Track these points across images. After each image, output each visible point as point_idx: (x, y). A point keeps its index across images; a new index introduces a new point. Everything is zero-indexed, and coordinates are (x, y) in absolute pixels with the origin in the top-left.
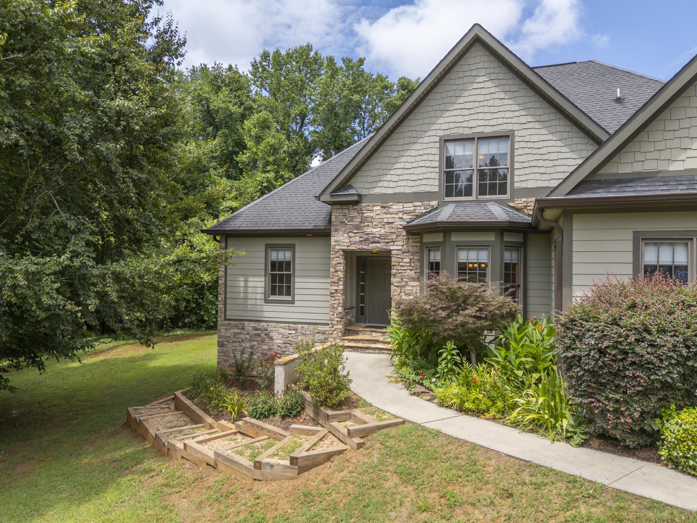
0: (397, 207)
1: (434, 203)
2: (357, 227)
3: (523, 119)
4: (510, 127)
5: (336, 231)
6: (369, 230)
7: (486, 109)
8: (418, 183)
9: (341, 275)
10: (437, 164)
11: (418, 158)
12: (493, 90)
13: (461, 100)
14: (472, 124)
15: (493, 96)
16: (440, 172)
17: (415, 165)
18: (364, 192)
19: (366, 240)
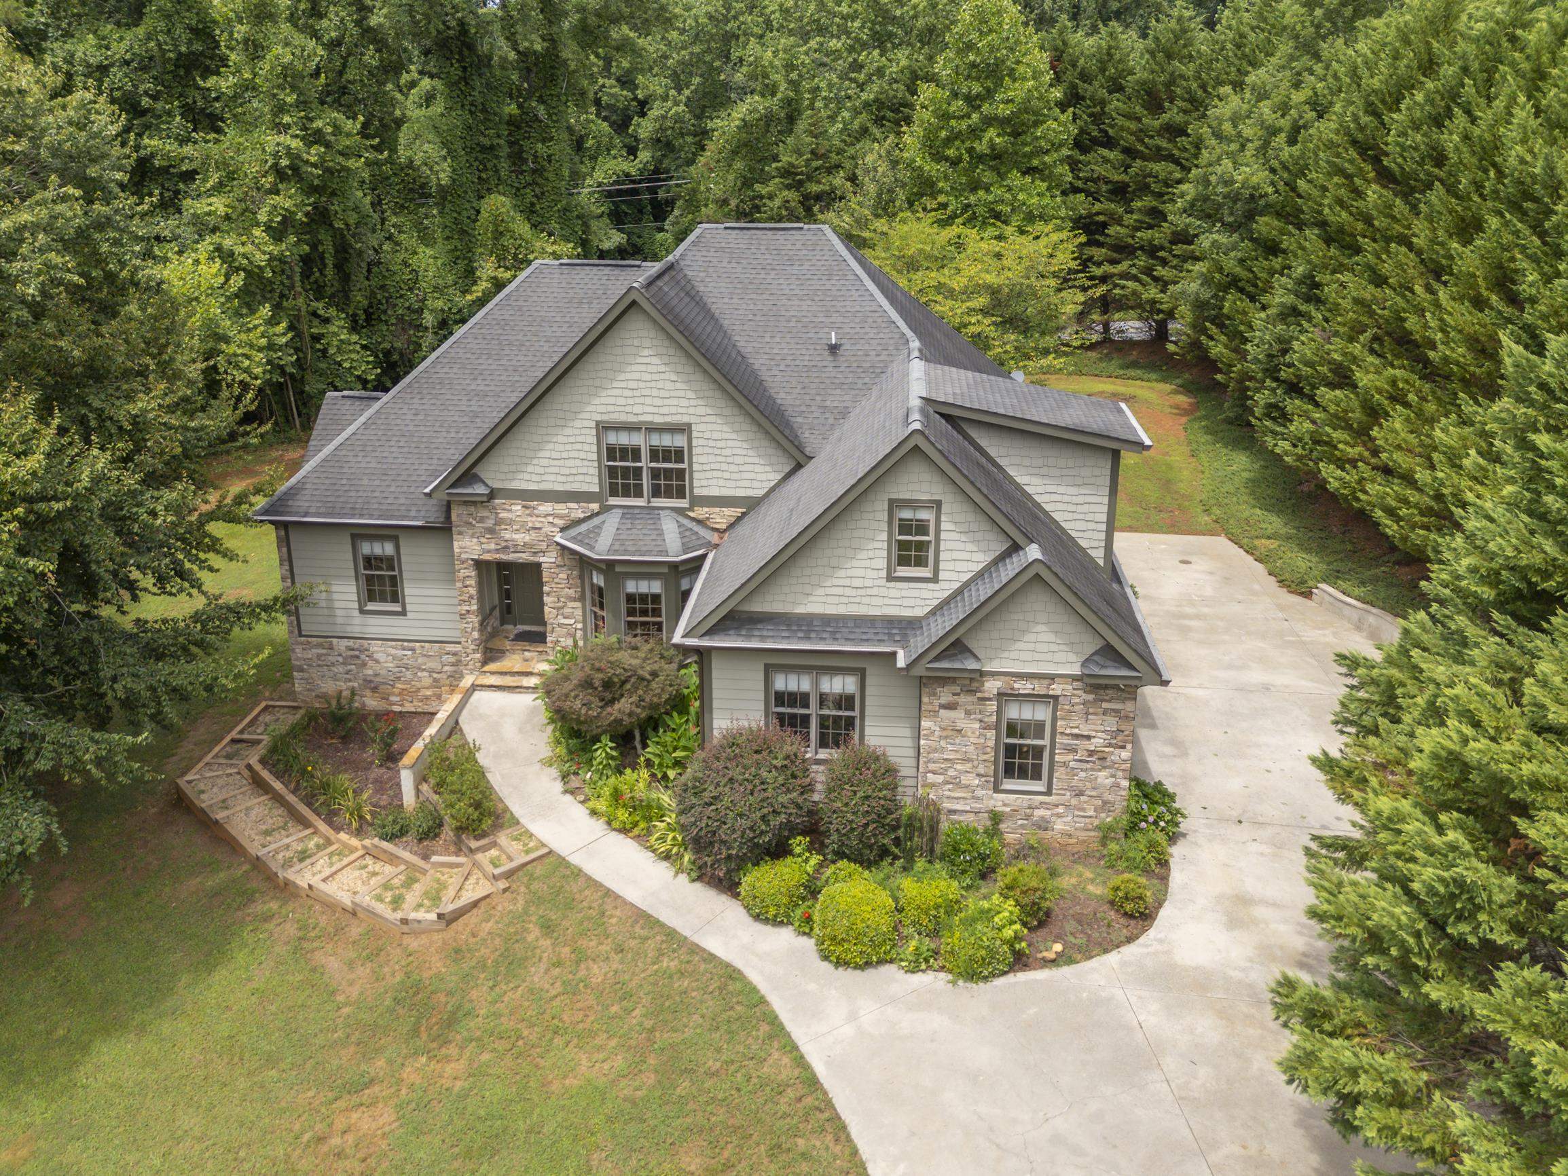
0: (546, 508)
1: (595, 507)
2: (491, 531)
3: (701, 411)
4: (686, 419)
5: (460, 533)
6: (507, 535)
7: (655, 392)
8: (571, 479)
9: (473, 591)
10: (595, 457)
11: (569, 447)
12: (662, 368)
13: (622, 377)
14: (637, 409)
15: (663, 376)
16: (600, 467)
17: (565, 455)
18: (496, 485)
19: (506, 547)
